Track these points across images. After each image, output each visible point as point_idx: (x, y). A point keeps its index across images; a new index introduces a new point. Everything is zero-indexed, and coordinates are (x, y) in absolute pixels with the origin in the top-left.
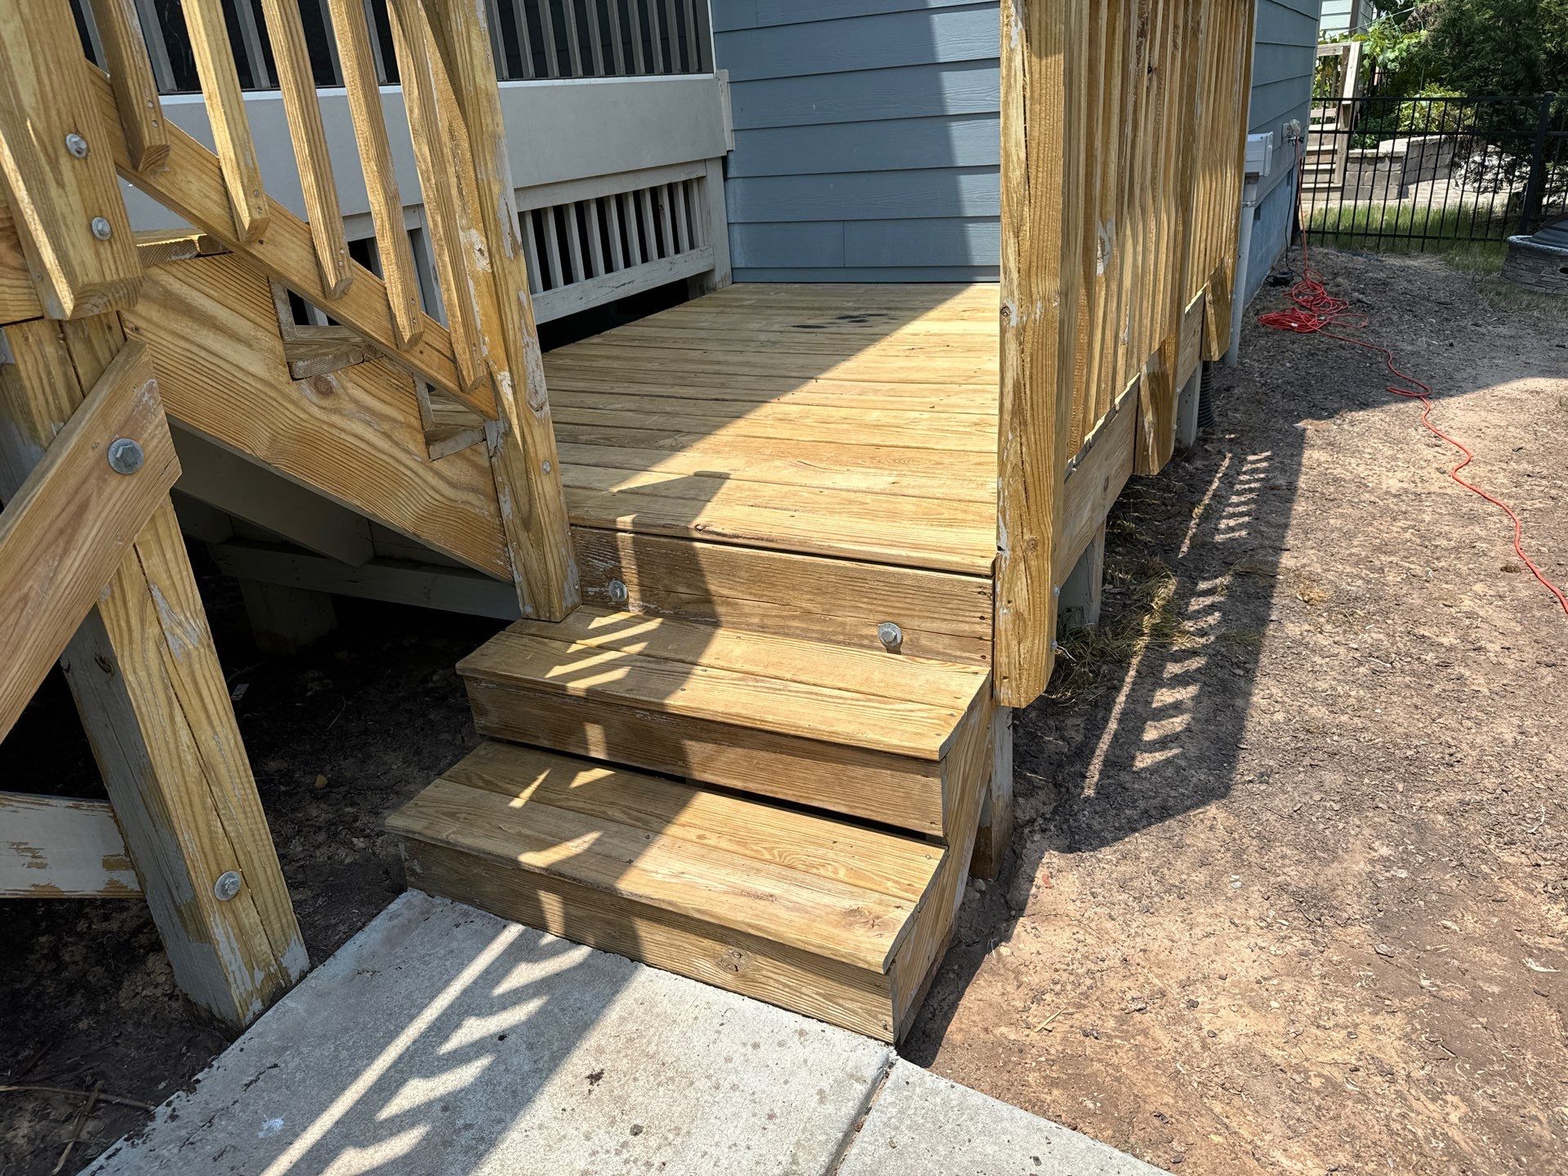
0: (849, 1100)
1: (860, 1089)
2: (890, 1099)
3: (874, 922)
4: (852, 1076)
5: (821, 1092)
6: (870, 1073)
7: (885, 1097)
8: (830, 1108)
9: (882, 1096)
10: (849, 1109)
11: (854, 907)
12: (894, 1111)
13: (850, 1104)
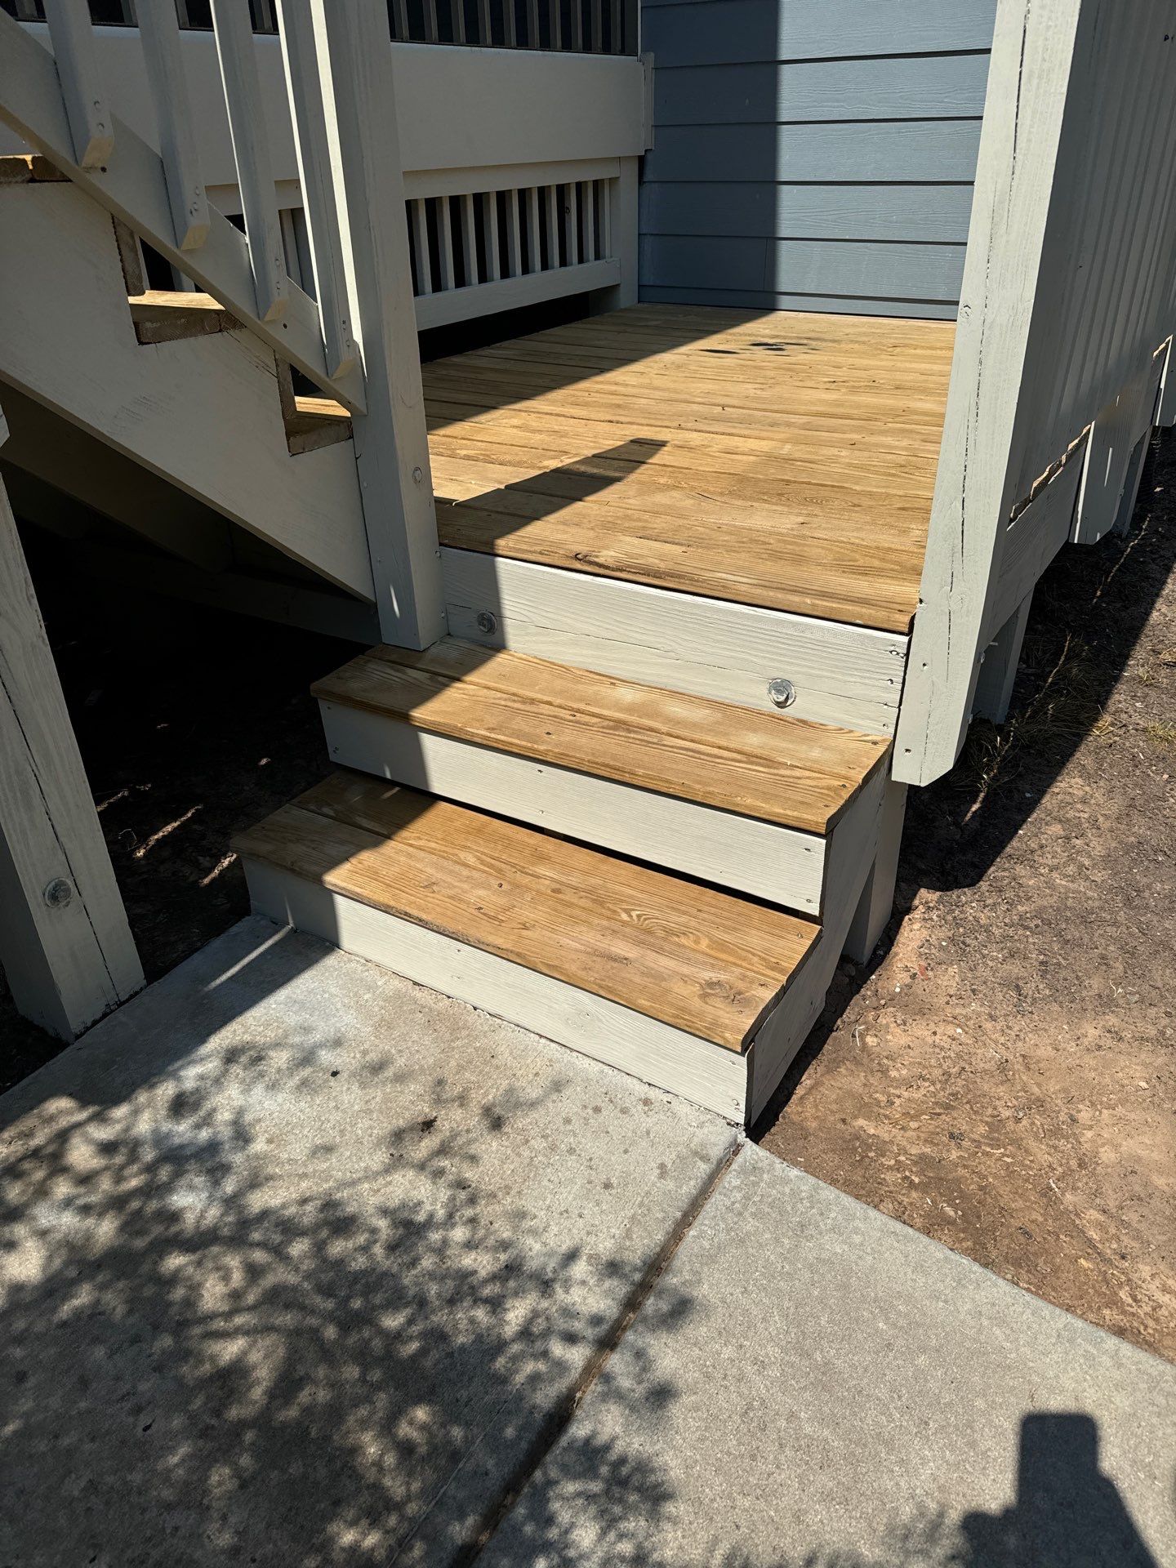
0: (690, 1179)
1: (703, 1168)
2: (736, 1182)
3: (736, 998)
4: (696, 1153)
5: (662, 1166)
6: (716, 1152)
7: (731, 1179)
8: (670, 1185)
9: (727, 1178)
10: (690, 1188)
11: (714, 980)
12: (739, 1196)
13: (692, 1183)
